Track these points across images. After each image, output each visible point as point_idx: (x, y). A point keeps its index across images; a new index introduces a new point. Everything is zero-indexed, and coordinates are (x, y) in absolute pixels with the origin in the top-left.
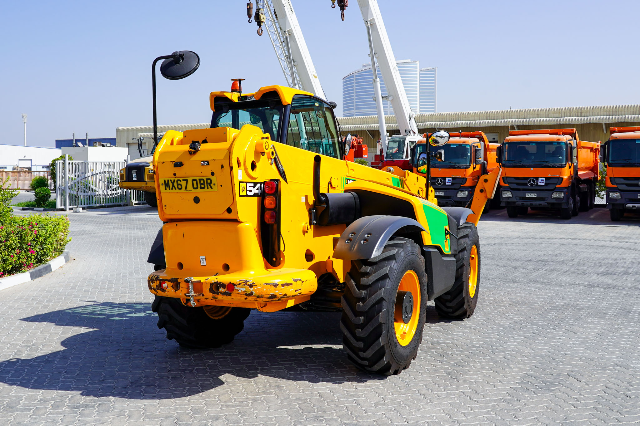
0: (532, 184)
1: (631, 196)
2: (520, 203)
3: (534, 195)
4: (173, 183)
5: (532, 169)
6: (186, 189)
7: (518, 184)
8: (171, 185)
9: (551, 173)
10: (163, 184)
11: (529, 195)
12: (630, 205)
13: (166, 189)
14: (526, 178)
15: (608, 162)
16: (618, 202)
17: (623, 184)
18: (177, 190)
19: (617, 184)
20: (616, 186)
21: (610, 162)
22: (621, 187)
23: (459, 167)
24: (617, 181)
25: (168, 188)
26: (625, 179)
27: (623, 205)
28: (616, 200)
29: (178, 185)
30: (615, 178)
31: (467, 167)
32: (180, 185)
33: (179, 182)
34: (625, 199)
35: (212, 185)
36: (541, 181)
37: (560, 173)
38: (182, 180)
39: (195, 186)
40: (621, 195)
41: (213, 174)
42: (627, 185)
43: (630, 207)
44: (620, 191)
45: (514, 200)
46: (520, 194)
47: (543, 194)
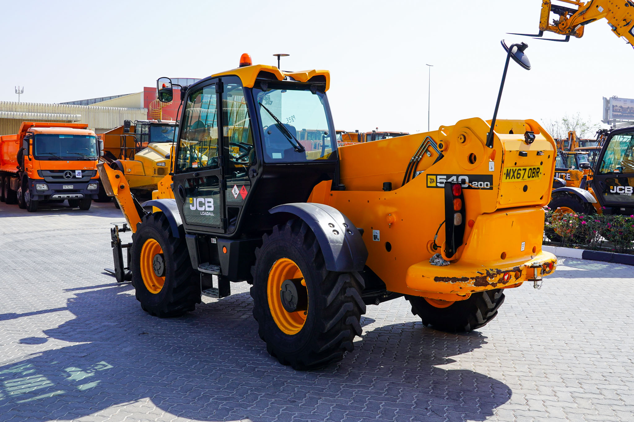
1: (57, 187)
4: (514, 173)
6: (523, 178)
8: (512, 174)
10: (505, 174)
12: (56, 196)
13: (506, 179)
16: (46, 194)
17: (50, 176)
18: (516, 180)
19: (44, 176)
20: (43, 178)
22: (48, 179)
24: (45, 173)
25: (508, 178)
26: (52, 171)
28: (43, 191)
29: (518, 174)
30: (41, 170)
32: (520, 174)
33: (519, 172)
34: (52, 190)
35: (539, 173)
38: (522, 170)
39: (529, 176)
40: (48, 186)
41: (542, 163)
43: (55, 198)
44: (47, 183)
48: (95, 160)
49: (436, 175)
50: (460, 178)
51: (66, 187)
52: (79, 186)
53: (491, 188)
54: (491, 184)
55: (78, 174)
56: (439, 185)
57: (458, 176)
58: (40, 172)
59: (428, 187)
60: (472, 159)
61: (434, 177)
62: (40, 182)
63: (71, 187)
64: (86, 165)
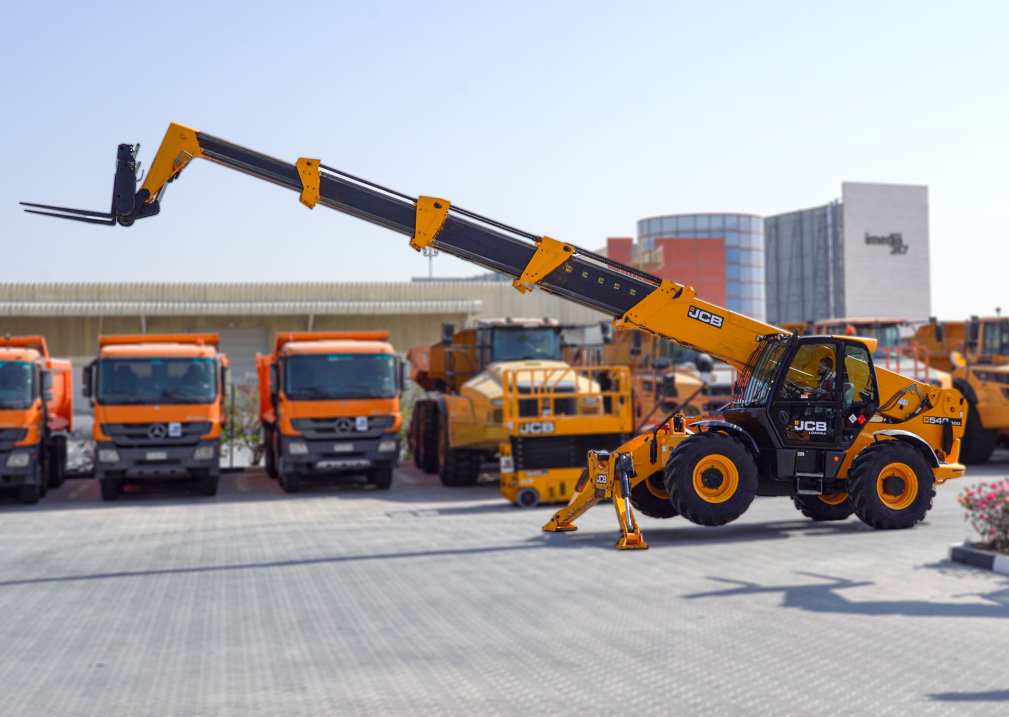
0: (157, 436)
1: (323, 448)
2: (134, 471)
3: (161, 455)
5: (157, 408)
7: (130, 436)
9: (193, 414)
11: (152, 456)
12: (323, 464)
14: (145, 425)
15: (285, 391)
17: (311, 429)
19: (301, 430)
20: (300, 433)
21: (289, 391)
22: (308, 435)
23: (11, 408)
24: (304, 425)
27: (310, 465)
28: (301, 456)
30: (298, 419)
31: (27, 407)
34: (316, 453)
36: (175, 430)
37: (208, 413)
40: (309, 447)
42: (319, 430)
43: (322, 468)
44: (308, 441)
45: (123, 466)
46: (136, 454)
47: (178, 453)
48: (391, 397)
49: (929, 417)
50: (944, 419)
51: (340, 448)
52: (363, 446)
53: (961, 425)
54: (961, 423)
55: (361, 424)
56: (930, 422)
57: (942, 418)
58: (295, 423)
59: (923, 423)
60: (952, 409)
61: (928, 418)
62: (294, 439)
63: (348, 447)
64: (375, 408)
